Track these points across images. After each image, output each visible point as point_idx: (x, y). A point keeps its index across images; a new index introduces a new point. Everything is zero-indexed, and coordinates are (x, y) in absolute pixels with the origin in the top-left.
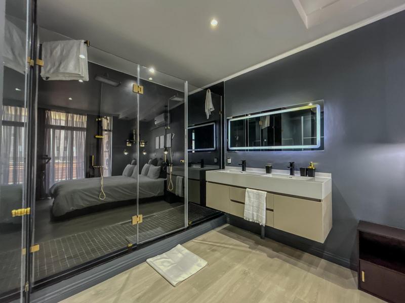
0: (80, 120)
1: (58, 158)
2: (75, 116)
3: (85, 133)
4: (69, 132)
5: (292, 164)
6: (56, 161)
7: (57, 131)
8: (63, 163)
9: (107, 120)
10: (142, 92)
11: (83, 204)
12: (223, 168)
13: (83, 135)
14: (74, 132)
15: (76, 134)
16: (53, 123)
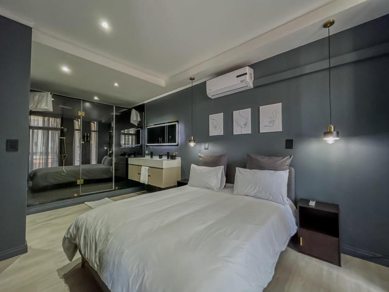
0: (55, 122)
1: (36, 153)
2: (51, 119)
3: (59, 132)
4: (46, 131)
5: (168, 153)
6: (34, 157)
7: (35, 131)
8: (40, 159)
9: (78, 121)
10: (84, 115)
11: (53, 181)
12: (144, 157)
13: (57, 134)
14: (50, 131)
15: (52, 133)
16: (32, 124)
